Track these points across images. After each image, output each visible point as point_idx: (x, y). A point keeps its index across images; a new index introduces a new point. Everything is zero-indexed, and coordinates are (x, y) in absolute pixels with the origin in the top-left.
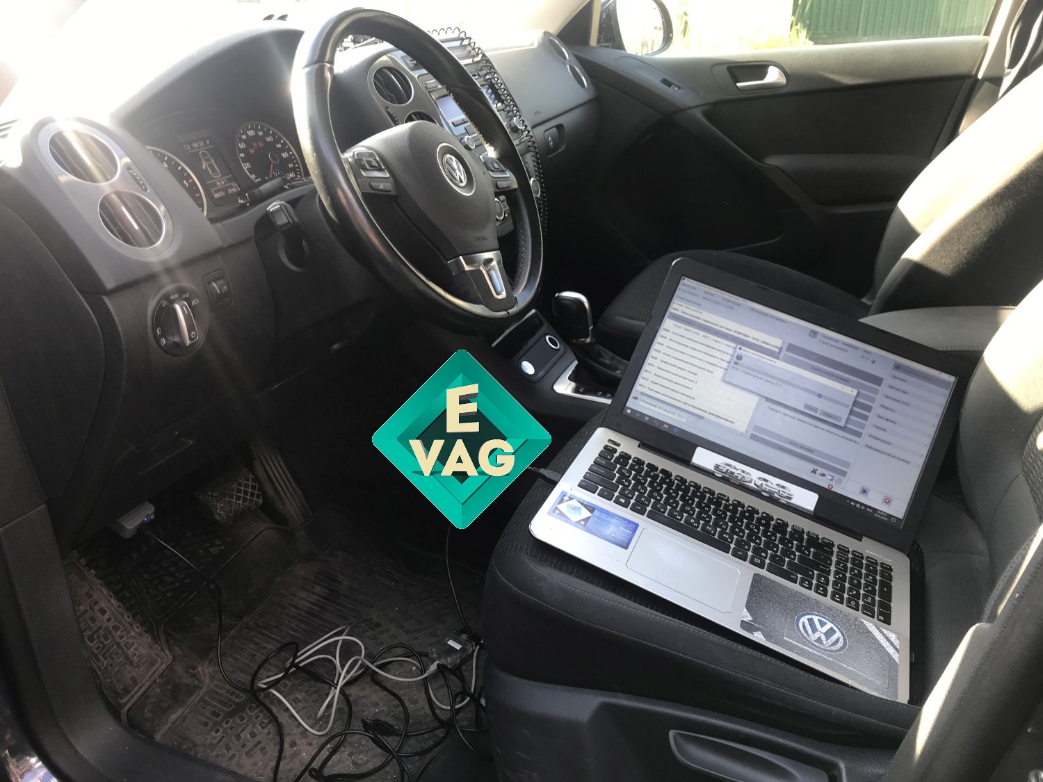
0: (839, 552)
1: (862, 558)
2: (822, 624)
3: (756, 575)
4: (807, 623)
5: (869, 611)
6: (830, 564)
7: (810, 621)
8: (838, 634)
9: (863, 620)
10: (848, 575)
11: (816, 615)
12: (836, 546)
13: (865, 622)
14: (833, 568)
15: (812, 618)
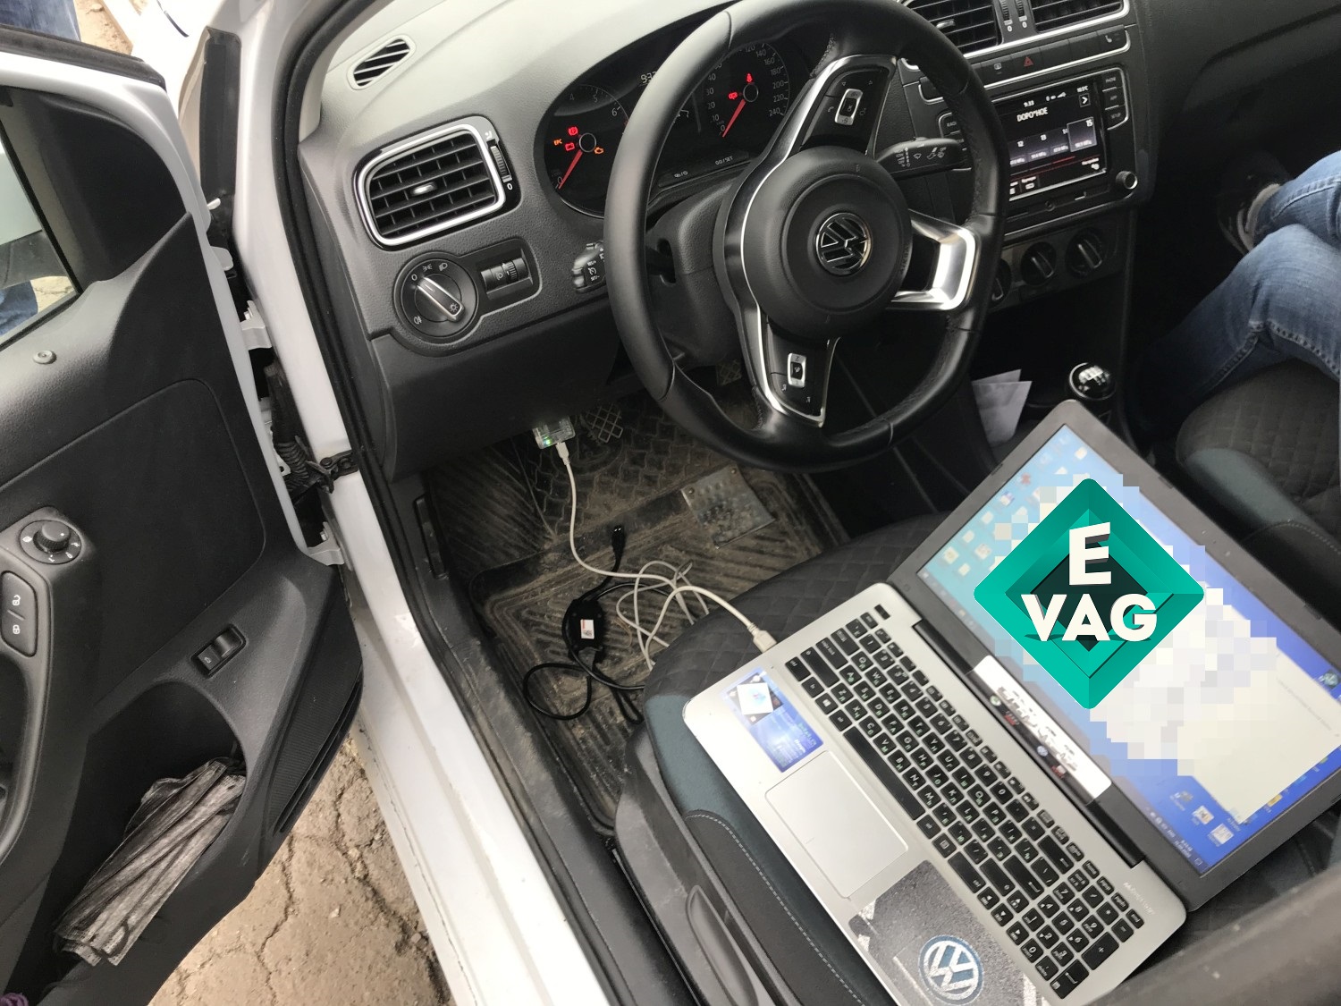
0: (1078, 872)
1: (1108, 893)
3: (926, 863)
4: (942, 950)
5: (1048, 969)
6: (1049, 885)
7: (950, 950)
9: (1025, 977)
10: (1063, 908)
12: (1083, 861)
14: (1048, 891)
15: (954, 948)
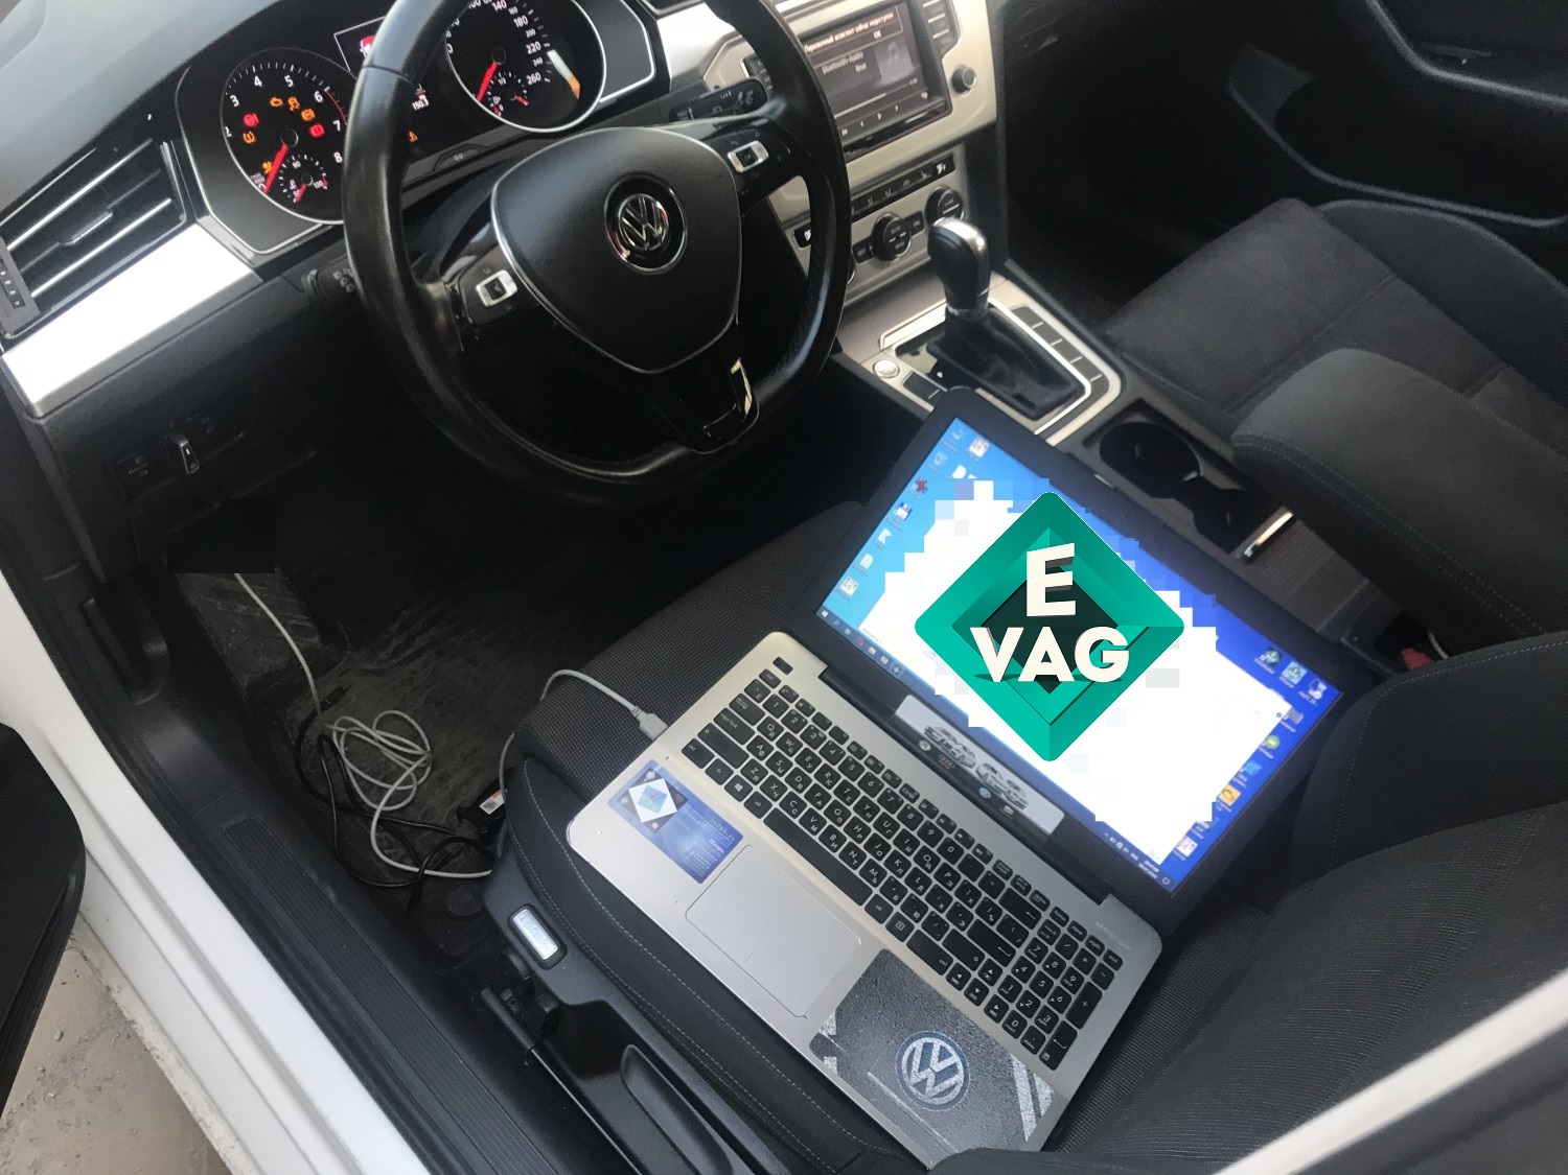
0: (1047, 922)
1: (1081, 938)
2: (943, 1055)
3: (884, 953)
4: (919, 1050)
5: (1033, 1041)
6: (1019, 945)
7: (928, 1047)
8: (959, 1078)
9: (1013, 1057)
10: (1039, 968)
11: (943, 1039)
12: (1050, 910)
13: (1015, 1061)
14: (1020, 952)
15: (932, 1044)
